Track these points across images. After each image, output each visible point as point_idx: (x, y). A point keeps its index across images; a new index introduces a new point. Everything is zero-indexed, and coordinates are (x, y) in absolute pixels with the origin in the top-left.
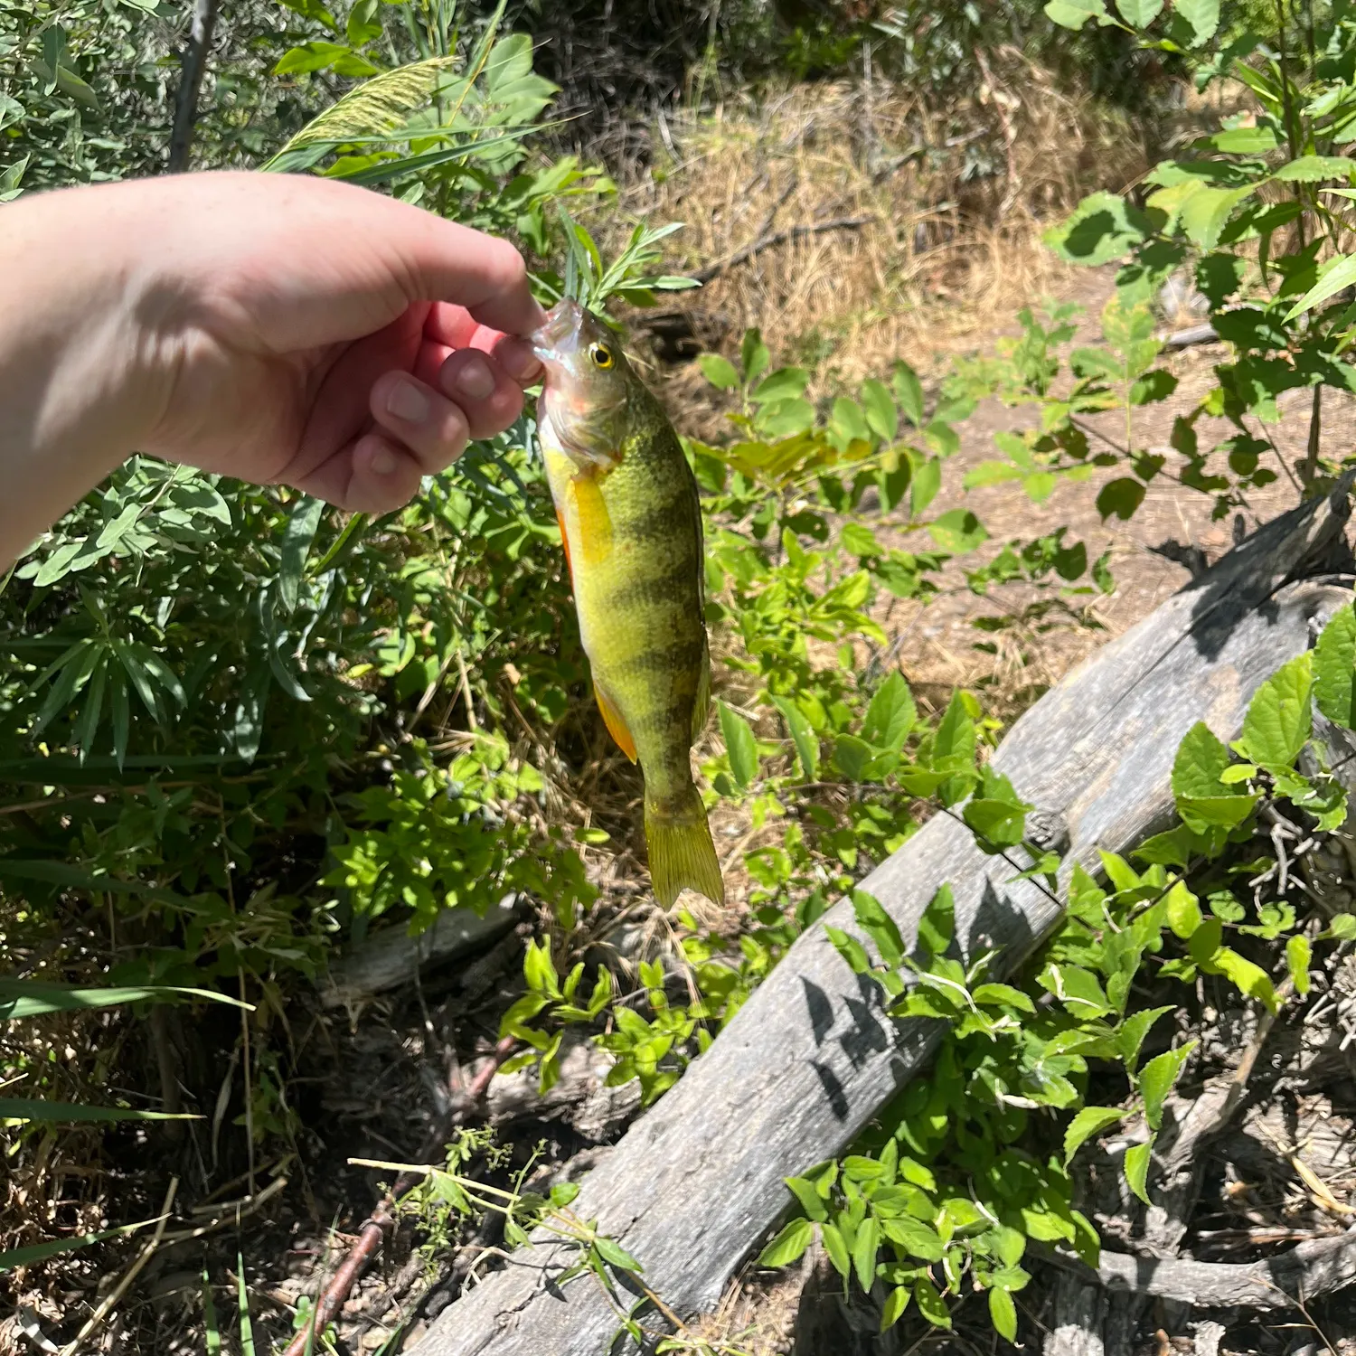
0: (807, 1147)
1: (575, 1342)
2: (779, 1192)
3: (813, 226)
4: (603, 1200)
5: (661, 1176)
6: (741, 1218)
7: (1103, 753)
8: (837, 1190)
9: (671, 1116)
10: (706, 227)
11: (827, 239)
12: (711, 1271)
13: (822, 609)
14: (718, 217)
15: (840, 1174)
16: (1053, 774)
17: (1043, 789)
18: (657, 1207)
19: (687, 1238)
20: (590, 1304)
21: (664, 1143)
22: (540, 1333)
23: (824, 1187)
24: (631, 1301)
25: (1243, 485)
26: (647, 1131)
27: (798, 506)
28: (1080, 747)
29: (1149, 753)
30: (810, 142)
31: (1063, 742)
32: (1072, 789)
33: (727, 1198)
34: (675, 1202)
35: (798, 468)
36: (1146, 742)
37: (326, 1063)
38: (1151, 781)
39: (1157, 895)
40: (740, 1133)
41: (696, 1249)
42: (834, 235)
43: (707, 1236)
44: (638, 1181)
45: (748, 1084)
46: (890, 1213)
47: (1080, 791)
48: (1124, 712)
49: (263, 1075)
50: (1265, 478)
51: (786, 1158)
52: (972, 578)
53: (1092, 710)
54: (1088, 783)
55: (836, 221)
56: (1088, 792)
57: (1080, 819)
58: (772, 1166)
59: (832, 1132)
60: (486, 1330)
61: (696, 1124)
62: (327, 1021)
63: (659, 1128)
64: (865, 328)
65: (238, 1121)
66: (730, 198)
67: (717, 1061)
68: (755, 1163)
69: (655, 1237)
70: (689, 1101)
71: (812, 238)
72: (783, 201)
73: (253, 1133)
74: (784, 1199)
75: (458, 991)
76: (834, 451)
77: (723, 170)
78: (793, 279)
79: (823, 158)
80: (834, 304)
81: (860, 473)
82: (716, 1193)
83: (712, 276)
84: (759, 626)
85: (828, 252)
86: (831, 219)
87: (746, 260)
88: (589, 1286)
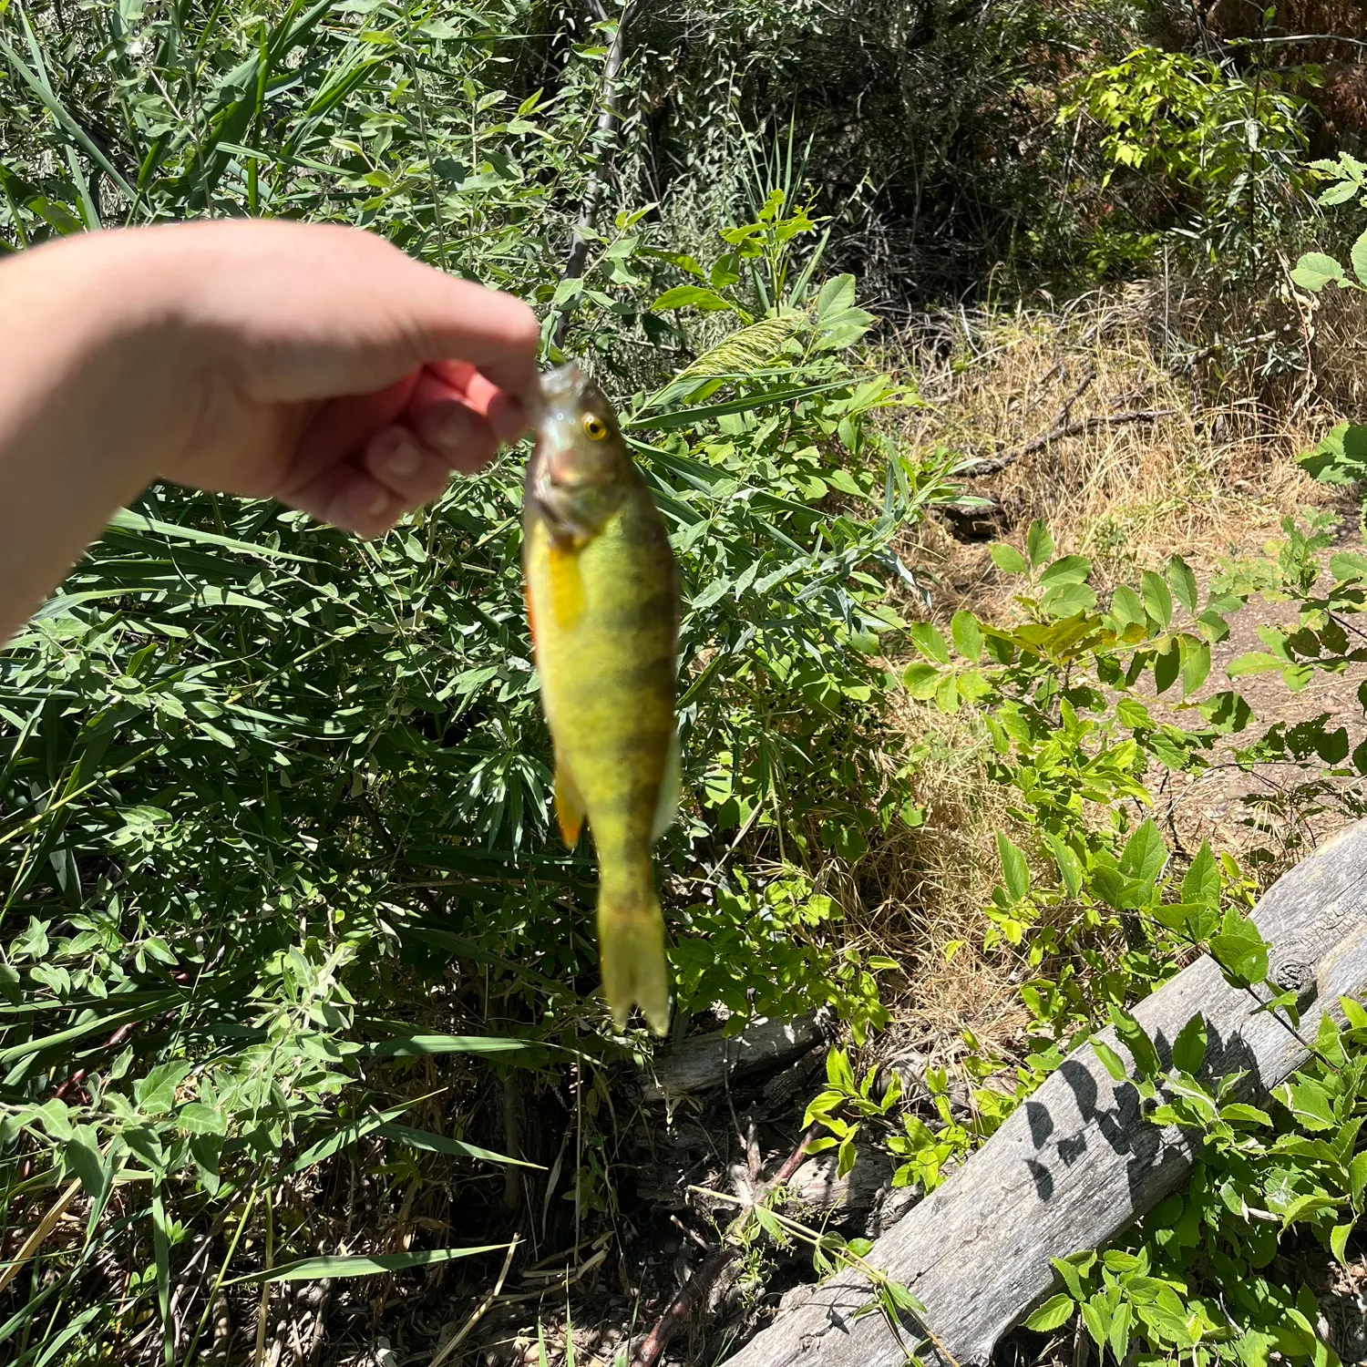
0: (1070, 1235)
2: (1044, 1270)
3: (1108, 418)
4: (893, 1256)
5: (944, 1240)
6: (1011, 1287)
7: (1352, 916)
8: (1096, 1271)
9: (951, 1194)
10: (1002, 413)
11: (1123, 430)
12: (983, 1329)
13: (1093, 769)
14: (1015, 404)
15: (1100, 1264)
16: (1303, 931)
17: (1294, 943)
18: (938, 1268)
19: (963, 1296)
20: (879, 1338)
22: (835, 1356)
23: (1084, 1271)
24: (912, 1343)
26: (931, 1205)
27: (1077, 681)
28: (1329, 908)
30: (1108, 336)
31: (1315, 903)
32: (1322, 946)
33: (999, 1267)
34: (954, 1264)
35: (1078, 646)
37: (643, 1155)
40: (1011, 1214)
41: (971, 1306)
42: (1132, 426)
43: (980, 1297)
44: (923, 1243)
45: (1018, 1174)
46: (1144, 1301)
47: (1328, 948)
49: (591, 1153)
51: (1052, 1243)
52: (1239, 756)
54: (1337, 941)
55: (1133, 413)
56: (1336, 949)
57: (1328, 974)
58: (1039, 1246)
59: (1093, 1226)
60: (792, 1348)
61: (974, 1202)
62: (647, 1112)
63: (941, 1204)
64: (1161, 517)
65: (567, 1196)
66: (1027, 387)
67: (994, 1152)
68: (1024, 1242)
69: (937, 1291)
70: (967, 1183)
71: (1108, 428)
72: (1080, 393)
73: (580, 1209)
74: (1048, 1279)
75: (761, 1099)
76: (1113, 633)
77: (1022, 361)
78: (1088, 467)
79: (1120, 352)
80: (1128, 492)
81: (1137, 654)
82: (990, 1262)
83: (1009, 462)
84: (1037, 780)
85: (1125, 441)
86: (1128, 411)
87: (1042, 447)
88: (880, 1322)
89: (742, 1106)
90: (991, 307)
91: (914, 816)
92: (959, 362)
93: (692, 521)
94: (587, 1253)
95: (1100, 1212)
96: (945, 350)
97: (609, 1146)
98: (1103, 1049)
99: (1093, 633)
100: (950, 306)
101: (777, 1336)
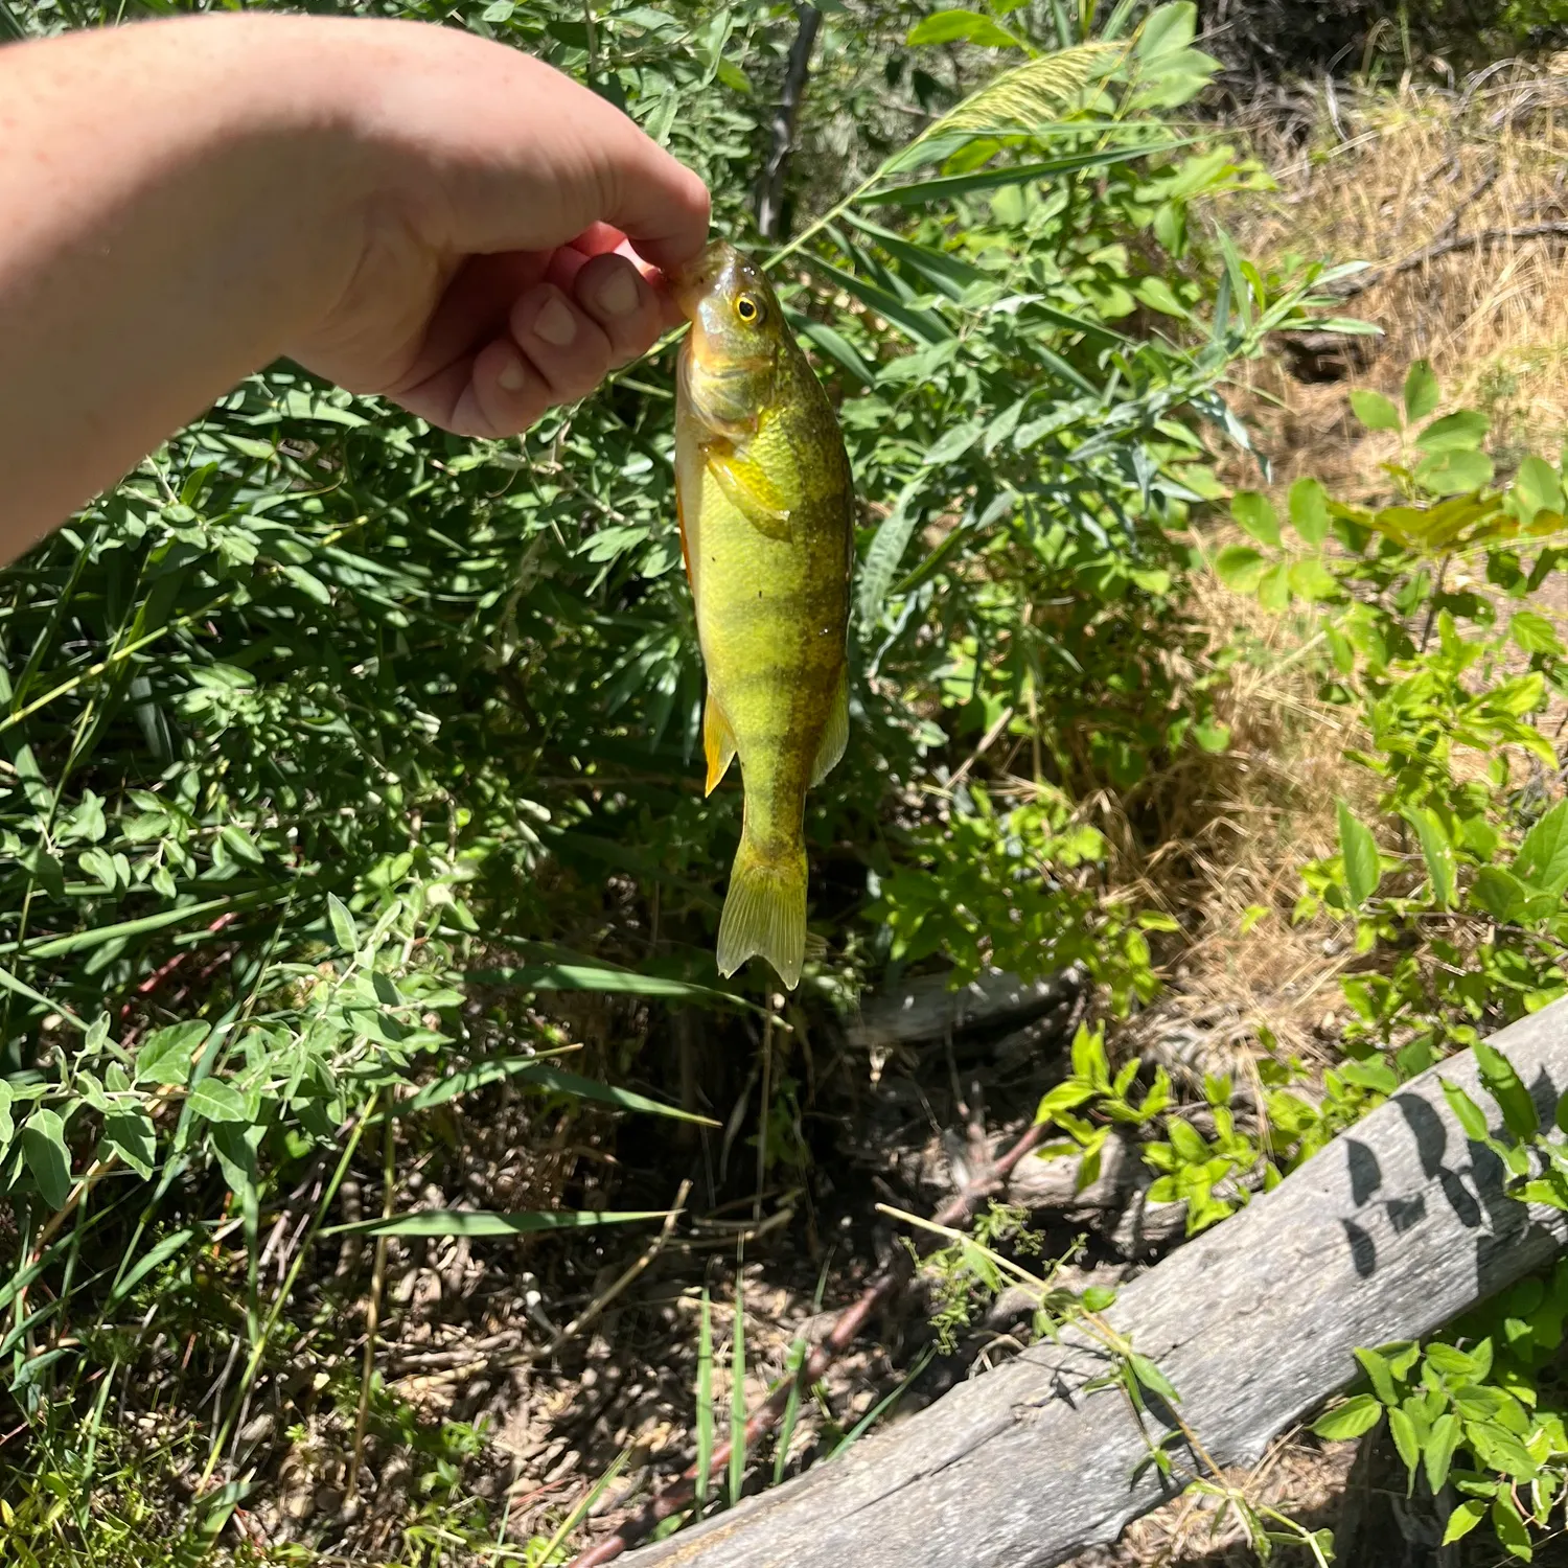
0: (1385, 1320)
1: (1094, 1457)
2: (1344, 1360)
3: (1512, 230)
4: (1141, 1316)
5: (1212, 1306)
6: (1296, 1377)
8: (1415, 1375)
9: (1228, 1246)
10: (1370, 221)
11: (1529, 248)
12: (1254, 1424)
13: (1476, 711)
14: (1387, 210)
15: (1421, 1360)
18: (1201, 1344)
19: (1230, 1381)
20: (1115, 1422)
21: (1217, 1274)
22: (1057, 1438)
23: (1400, 1367)
24: (1159, 1432)
26: (1198, 1256)
27: (1456, 581)
30: (1522, 124)
33: (1284, 1350)
34: (1223, 1340)
35: (1463, 535)
40: (1306, 1284)
41: (1242, 1396)
42: (1541, 242)
43: (1257, 1385)
44: (1183, 1306)
45: (1323, 1233)
46: (1477, 1416)
49: (781, 1100)
51: (1358, 1326)
55: (1545, 225)
58: (1340, 1330)
59: (1417, 1312)
60: (1000, 1417)
61: (1256, 1262)
62: (850, 1060)
63: (1210, 1257)
65: (750, 1141)
66: (1406, 187)
67: (1289, 1200)
68: (1320, 1322)
69: (1196, 1371)
70: (1249, 1236)
71: (1510, 244)
72: (1477, 197)
73: (765, 1157)
74: (1348, 1372)
75: (990, 1060)
76: (1515, 520)
77: (1402, 152)
78: (1477, 294)
79: (1538, 144)
80: (1528, 330)
81: (1546, 552)
82: (1272, 1343)
83: (1372, 284)
84: (1393, 719)
85: (1529, 263)
86: (1539, 223)
87: (1418, 266)
88: (1117, 1402)
89: (965, 1064)
90: (1367, 82)
91: (1216, 737)
92: (1320, 150)
93: (935, 337)
94: (770, 1209)
95: (1430, 1295)
96: (1302, 135)
97: (802, 1094)
98: (1458, 1096)
99: (1487, 519)
100: (1311, 77)
101: (982, 1396)
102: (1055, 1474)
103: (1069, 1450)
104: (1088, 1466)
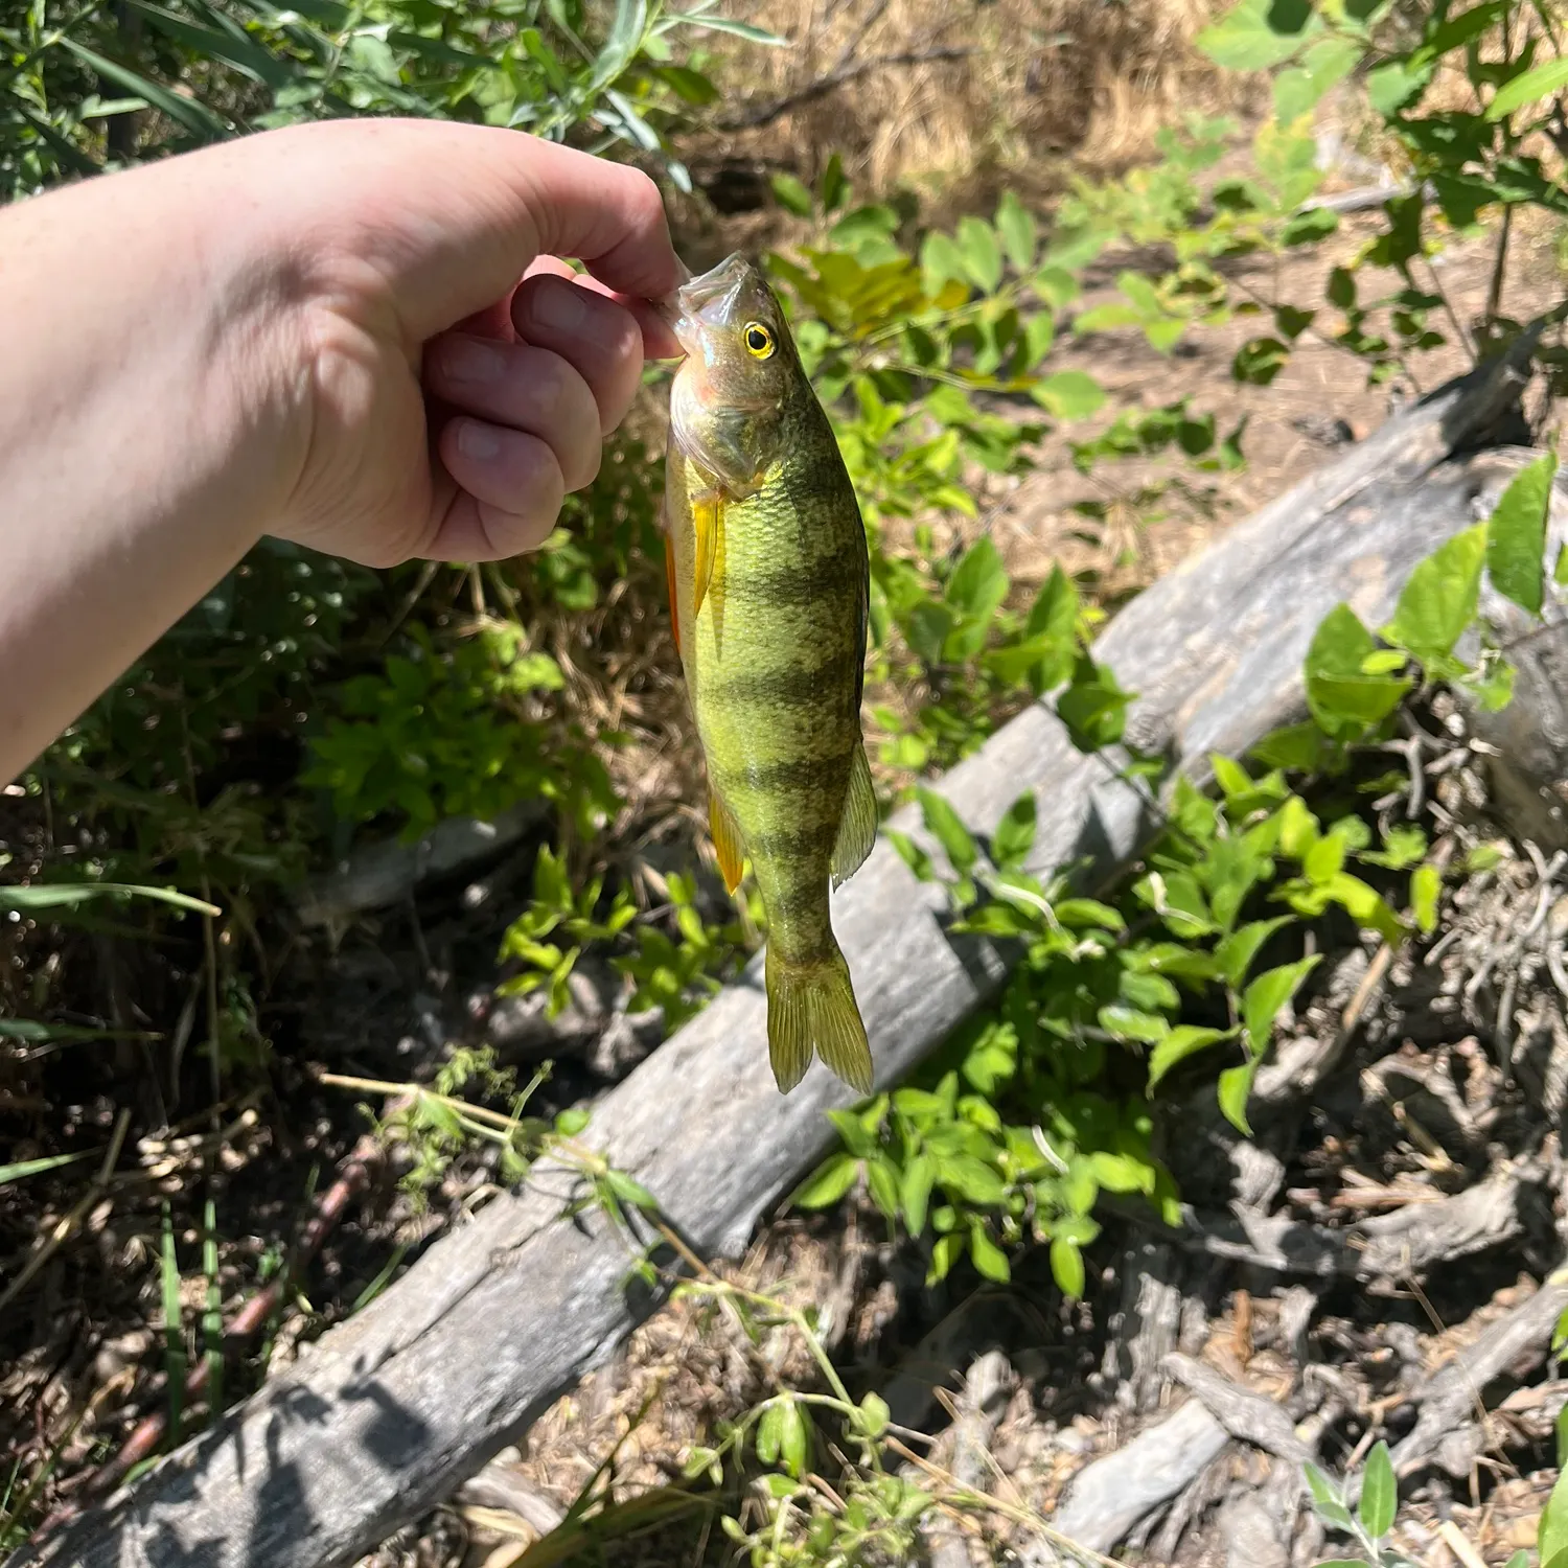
1: (580, 1284)
2: (819, 1126)
4: (618, 1130)
5: (687, 1104)
6: (774, 1153)
7: (1221, 649)
9: (700, 1040)
12: (736, 1211)
15: (891, 1109)
16: (1160, 672)
17: (1150, 688)
18: (680, 1143)
19: (713, 1172)
21: (690, 1071)
22: (540, 1274)
23: (871, 1122)
25: (1406, 349)
28: (1194, 641)
29: (1275, 651)
31: (1173, 637)
32: (1182, 689)
33: (760, 1130)
34: (701, 1134)
36: (1273, 637)
37: (304, 988)
38: (1274, 683)
39: (1274, 805)
41: (723, 1184)
43: (737, 1171)
44: (659, 1110)
47: (1191, 691)
48: (1247, 604)
50: (1432, 340)
52: (1078, 452)
53: (1211, 602)
54: (1201, 682)
56: (1201, 693)
57: (1189, 723)
60: (479, 1268)
61: (728, 1050)
62: (306, 942)
63: (685, 1055)
65: (201, 1050)
69: (676, 1171)
70: (719, 1026)
73: (219, 1064)
74: (821, 1139)
82: (749, 1125)
89: (428, 924)
95: (892, 1046)
101: (459, 1250)
102: (542, 1311)
103: (554, 1283)
104: (574, 1295)
